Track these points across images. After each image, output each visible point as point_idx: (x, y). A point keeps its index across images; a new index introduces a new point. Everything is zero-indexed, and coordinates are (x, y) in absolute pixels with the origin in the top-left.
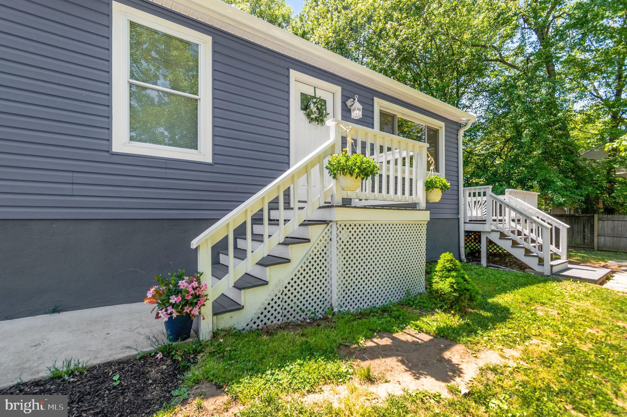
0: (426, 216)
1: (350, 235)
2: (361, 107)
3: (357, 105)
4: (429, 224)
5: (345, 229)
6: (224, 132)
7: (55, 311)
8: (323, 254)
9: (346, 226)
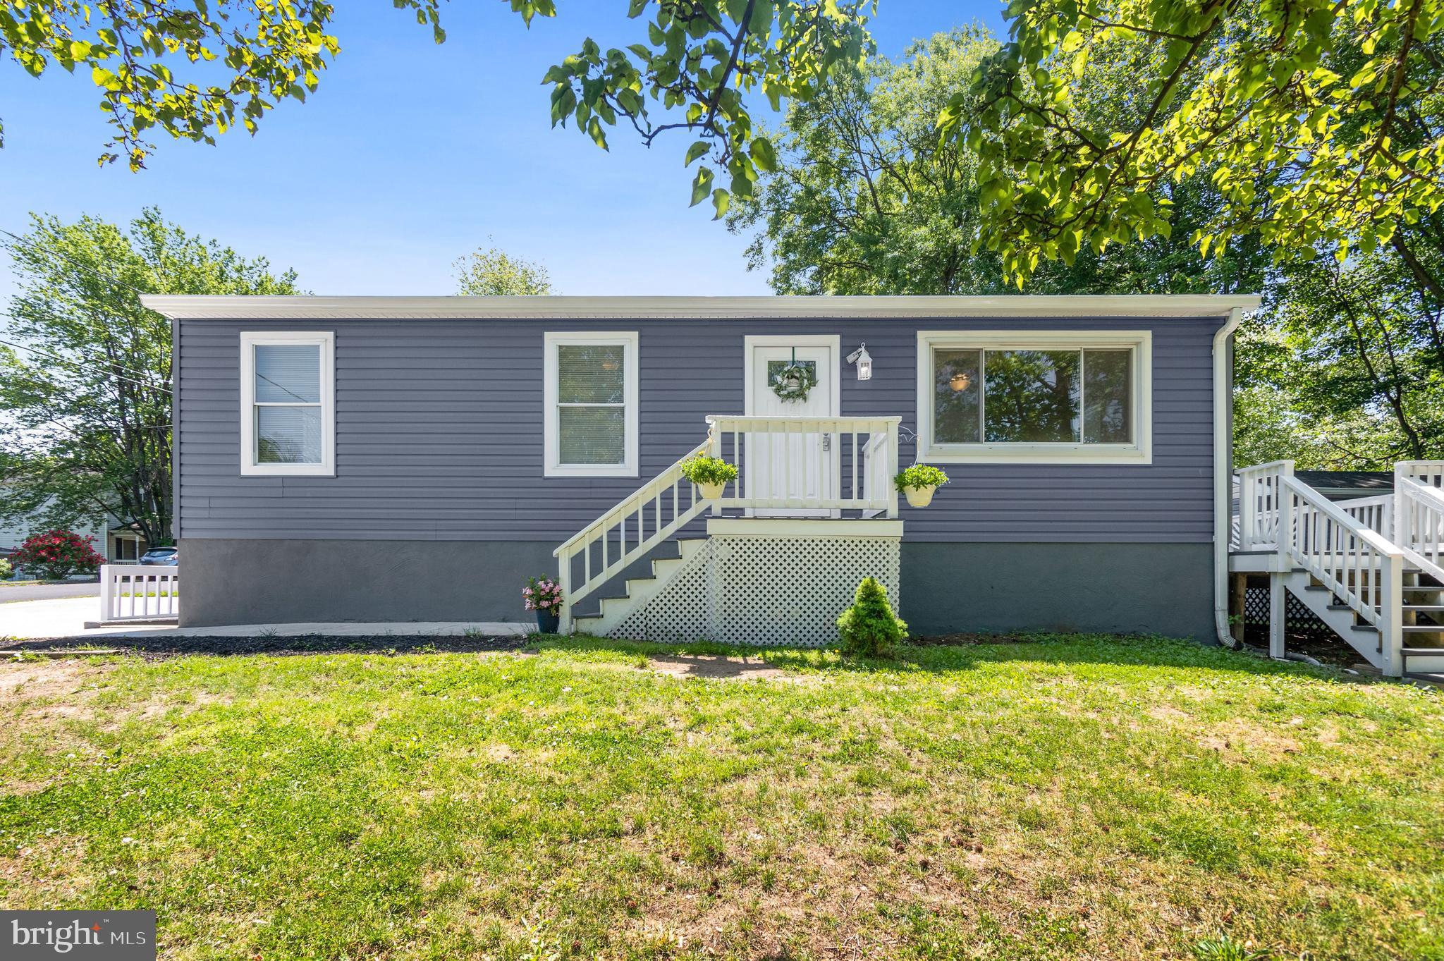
0: (897, 529)
1: (733, 552)
2: (870, 360)
3: (865, 357)
4: (904, 543)
5: (725, 544)
6: (652, 439)
7: (504, 621)
8: (702, 572)
9: (729, 541)
